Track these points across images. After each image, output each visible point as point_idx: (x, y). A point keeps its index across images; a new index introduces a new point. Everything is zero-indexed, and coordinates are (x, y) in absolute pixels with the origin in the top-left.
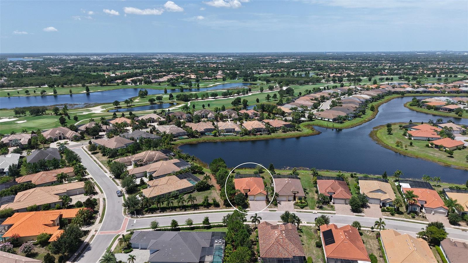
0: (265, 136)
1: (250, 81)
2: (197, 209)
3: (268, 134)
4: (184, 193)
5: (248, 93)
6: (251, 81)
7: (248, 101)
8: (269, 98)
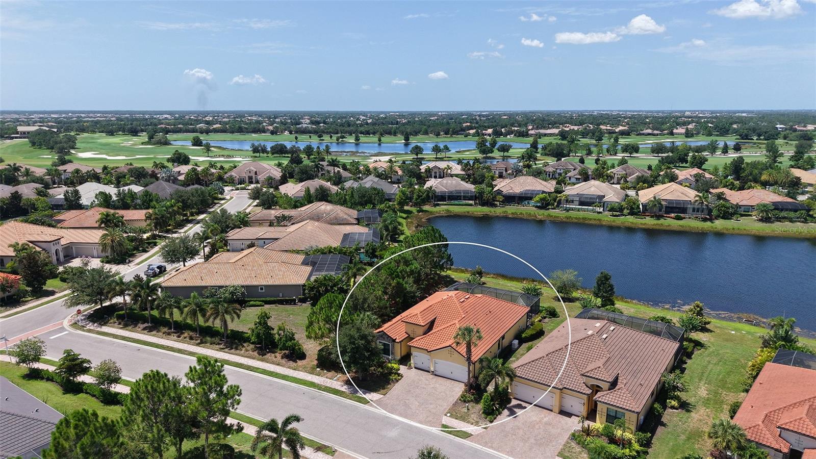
0: (691, 223)
1: (757, 139)
2: (232, 349)
3: (705, 220)
4: (268, 299)
5: (727, 152)
6: (761, 139)
7: (707, 161)
8: (776, 157)
